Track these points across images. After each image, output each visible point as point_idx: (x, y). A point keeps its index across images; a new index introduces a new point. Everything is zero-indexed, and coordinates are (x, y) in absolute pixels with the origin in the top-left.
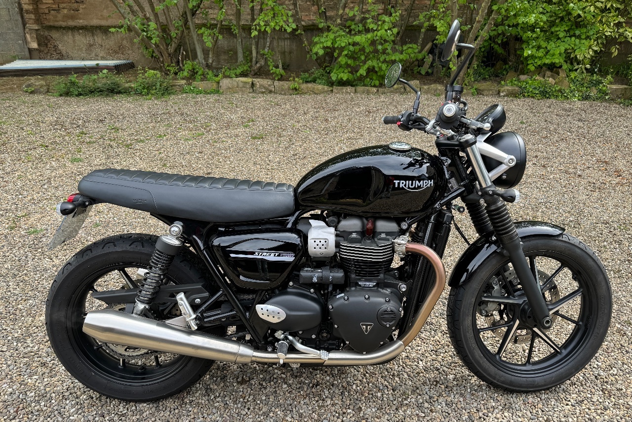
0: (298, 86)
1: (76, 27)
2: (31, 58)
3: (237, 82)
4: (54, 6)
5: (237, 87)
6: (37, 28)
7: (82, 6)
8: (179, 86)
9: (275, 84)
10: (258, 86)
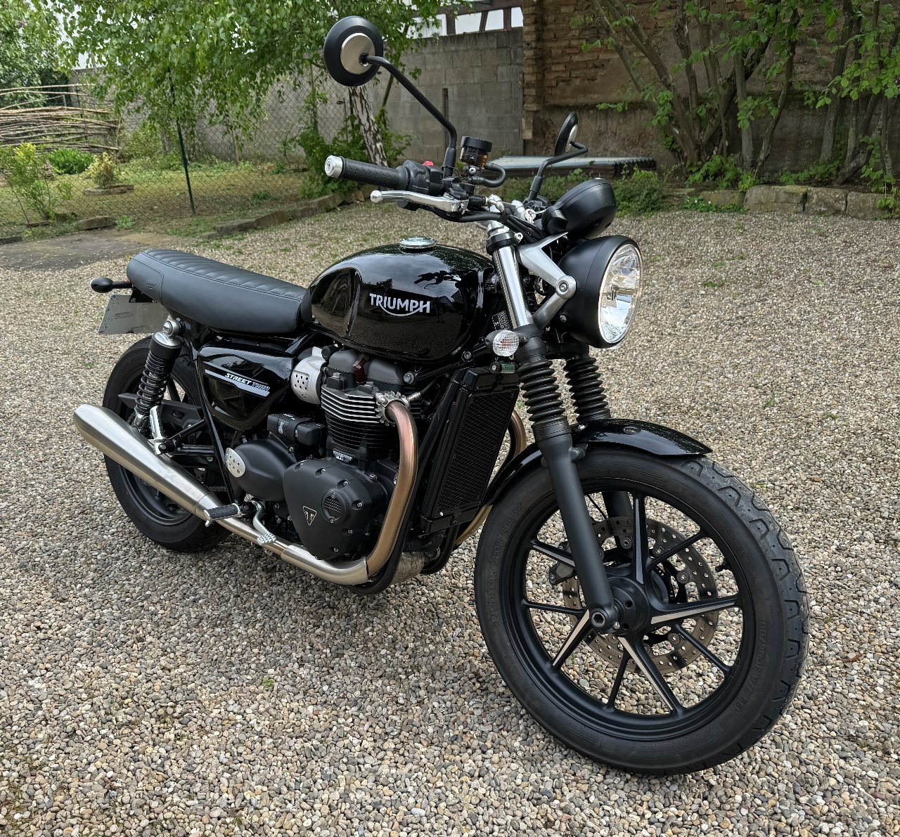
0: (892, 203)
1: (587, 105)
2: (525, 154)
3: (777, 193)
4: (564, 75)
5: (775, 202)
6: (535, 109)
7: (601, 73)
8: (677, 197)
9: (849, 198)
10: (814, 201)
